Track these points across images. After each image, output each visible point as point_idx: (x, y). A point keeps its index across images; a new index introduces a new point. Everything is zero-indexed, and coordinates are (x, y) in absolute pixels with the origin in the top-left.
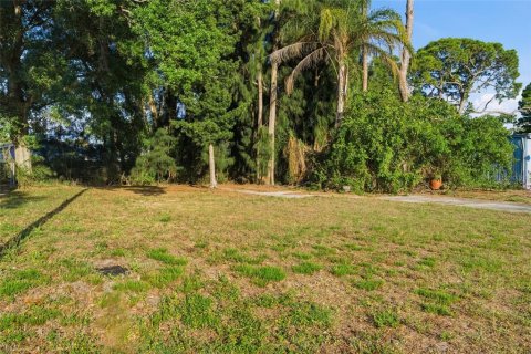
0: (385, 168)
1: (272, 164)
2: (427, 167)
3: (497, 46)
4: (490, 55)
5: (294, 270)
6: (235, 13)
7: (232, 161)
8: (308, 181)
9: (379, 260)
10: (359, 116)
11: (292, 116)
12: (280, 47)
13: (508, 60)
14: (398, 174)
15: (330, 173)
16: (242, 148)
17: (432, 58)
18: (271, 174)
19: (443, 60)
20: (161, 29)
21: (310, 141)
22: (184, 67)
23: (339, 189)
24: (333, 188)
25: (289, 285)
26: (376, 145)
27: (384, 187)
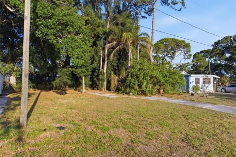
0: (144, 87)
1: (105, 83)
2: (157, 87)
3: (184, 41)
4: (181, 44)
5: (113, 127)
6: (93, 31)
7: (91, 83)
8: (118, 90)
9: (137, 123)
10: (136, 69)
11: (112, 66)
12: (109, 43)
13: (187, 46)
14: (148, 89)
15: (125, 88)
16: (94, 77)
17: (162, 45)
18: (105, 87)
19: (166, 45)
20: (71, 47)
21: (119, 75)
22: (79, 59)
23: (128, 94)
24: (126, 93)
25: (112, 132)
26: (141, 79)
27: (144, 93)
